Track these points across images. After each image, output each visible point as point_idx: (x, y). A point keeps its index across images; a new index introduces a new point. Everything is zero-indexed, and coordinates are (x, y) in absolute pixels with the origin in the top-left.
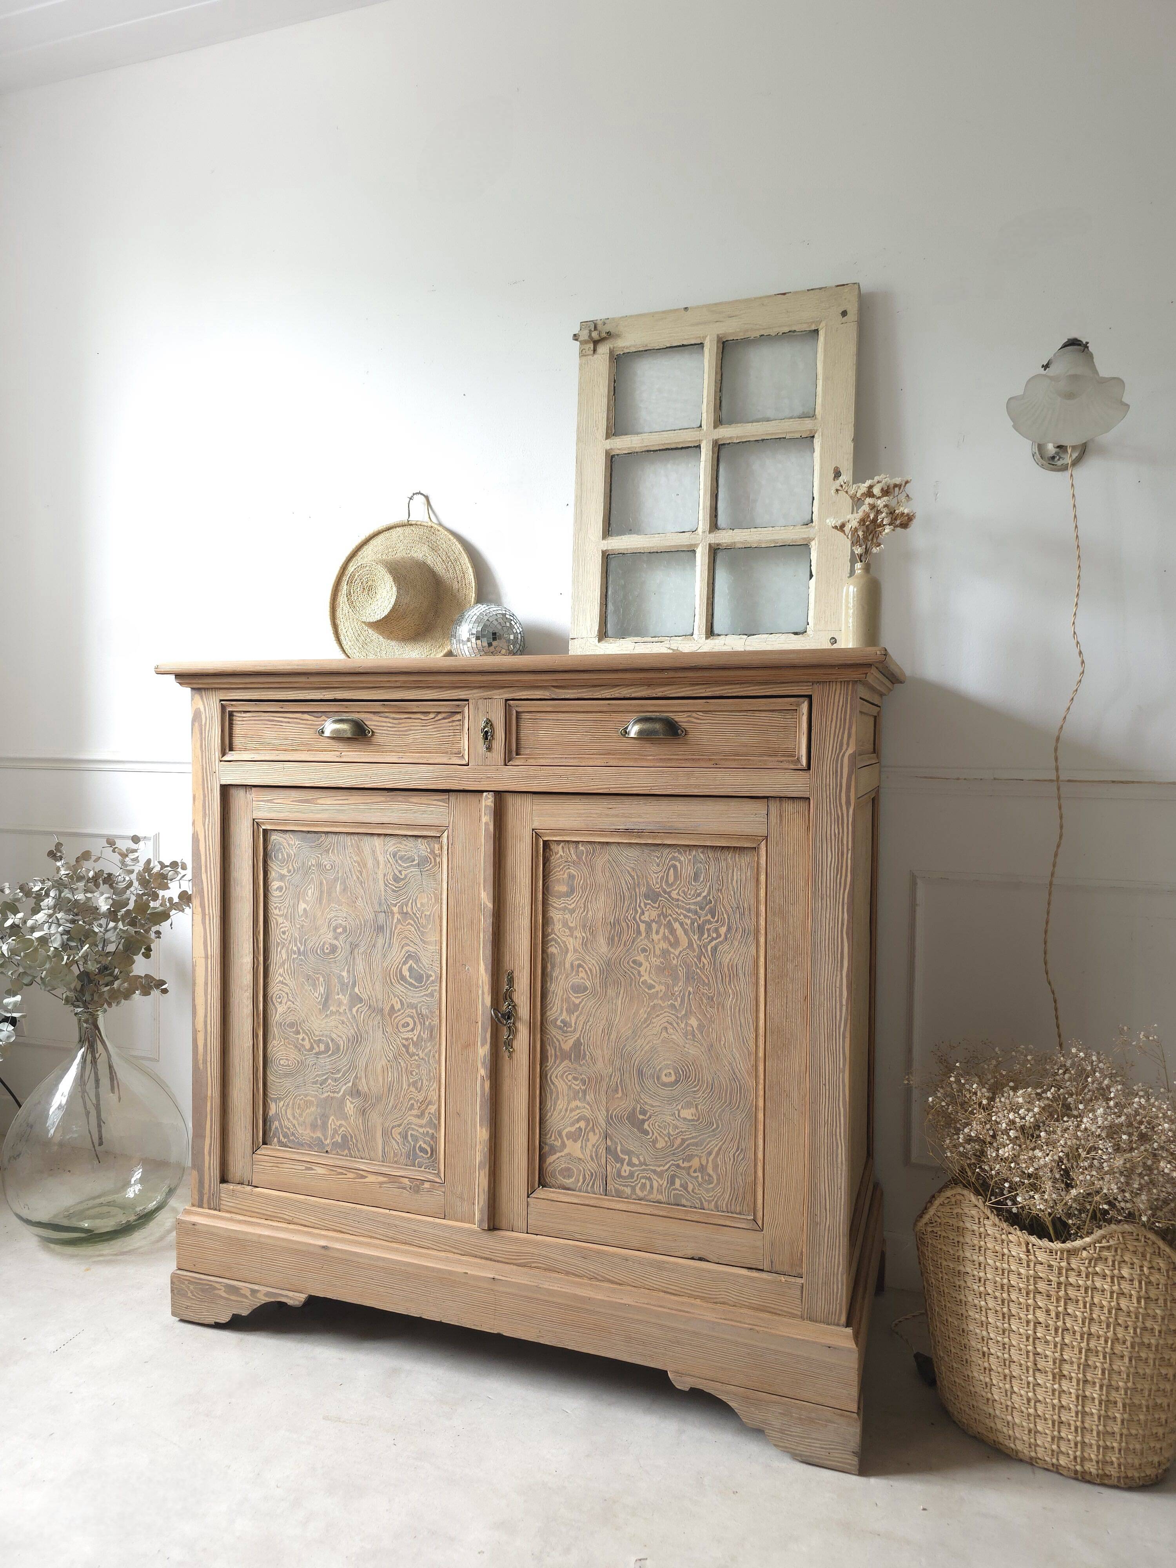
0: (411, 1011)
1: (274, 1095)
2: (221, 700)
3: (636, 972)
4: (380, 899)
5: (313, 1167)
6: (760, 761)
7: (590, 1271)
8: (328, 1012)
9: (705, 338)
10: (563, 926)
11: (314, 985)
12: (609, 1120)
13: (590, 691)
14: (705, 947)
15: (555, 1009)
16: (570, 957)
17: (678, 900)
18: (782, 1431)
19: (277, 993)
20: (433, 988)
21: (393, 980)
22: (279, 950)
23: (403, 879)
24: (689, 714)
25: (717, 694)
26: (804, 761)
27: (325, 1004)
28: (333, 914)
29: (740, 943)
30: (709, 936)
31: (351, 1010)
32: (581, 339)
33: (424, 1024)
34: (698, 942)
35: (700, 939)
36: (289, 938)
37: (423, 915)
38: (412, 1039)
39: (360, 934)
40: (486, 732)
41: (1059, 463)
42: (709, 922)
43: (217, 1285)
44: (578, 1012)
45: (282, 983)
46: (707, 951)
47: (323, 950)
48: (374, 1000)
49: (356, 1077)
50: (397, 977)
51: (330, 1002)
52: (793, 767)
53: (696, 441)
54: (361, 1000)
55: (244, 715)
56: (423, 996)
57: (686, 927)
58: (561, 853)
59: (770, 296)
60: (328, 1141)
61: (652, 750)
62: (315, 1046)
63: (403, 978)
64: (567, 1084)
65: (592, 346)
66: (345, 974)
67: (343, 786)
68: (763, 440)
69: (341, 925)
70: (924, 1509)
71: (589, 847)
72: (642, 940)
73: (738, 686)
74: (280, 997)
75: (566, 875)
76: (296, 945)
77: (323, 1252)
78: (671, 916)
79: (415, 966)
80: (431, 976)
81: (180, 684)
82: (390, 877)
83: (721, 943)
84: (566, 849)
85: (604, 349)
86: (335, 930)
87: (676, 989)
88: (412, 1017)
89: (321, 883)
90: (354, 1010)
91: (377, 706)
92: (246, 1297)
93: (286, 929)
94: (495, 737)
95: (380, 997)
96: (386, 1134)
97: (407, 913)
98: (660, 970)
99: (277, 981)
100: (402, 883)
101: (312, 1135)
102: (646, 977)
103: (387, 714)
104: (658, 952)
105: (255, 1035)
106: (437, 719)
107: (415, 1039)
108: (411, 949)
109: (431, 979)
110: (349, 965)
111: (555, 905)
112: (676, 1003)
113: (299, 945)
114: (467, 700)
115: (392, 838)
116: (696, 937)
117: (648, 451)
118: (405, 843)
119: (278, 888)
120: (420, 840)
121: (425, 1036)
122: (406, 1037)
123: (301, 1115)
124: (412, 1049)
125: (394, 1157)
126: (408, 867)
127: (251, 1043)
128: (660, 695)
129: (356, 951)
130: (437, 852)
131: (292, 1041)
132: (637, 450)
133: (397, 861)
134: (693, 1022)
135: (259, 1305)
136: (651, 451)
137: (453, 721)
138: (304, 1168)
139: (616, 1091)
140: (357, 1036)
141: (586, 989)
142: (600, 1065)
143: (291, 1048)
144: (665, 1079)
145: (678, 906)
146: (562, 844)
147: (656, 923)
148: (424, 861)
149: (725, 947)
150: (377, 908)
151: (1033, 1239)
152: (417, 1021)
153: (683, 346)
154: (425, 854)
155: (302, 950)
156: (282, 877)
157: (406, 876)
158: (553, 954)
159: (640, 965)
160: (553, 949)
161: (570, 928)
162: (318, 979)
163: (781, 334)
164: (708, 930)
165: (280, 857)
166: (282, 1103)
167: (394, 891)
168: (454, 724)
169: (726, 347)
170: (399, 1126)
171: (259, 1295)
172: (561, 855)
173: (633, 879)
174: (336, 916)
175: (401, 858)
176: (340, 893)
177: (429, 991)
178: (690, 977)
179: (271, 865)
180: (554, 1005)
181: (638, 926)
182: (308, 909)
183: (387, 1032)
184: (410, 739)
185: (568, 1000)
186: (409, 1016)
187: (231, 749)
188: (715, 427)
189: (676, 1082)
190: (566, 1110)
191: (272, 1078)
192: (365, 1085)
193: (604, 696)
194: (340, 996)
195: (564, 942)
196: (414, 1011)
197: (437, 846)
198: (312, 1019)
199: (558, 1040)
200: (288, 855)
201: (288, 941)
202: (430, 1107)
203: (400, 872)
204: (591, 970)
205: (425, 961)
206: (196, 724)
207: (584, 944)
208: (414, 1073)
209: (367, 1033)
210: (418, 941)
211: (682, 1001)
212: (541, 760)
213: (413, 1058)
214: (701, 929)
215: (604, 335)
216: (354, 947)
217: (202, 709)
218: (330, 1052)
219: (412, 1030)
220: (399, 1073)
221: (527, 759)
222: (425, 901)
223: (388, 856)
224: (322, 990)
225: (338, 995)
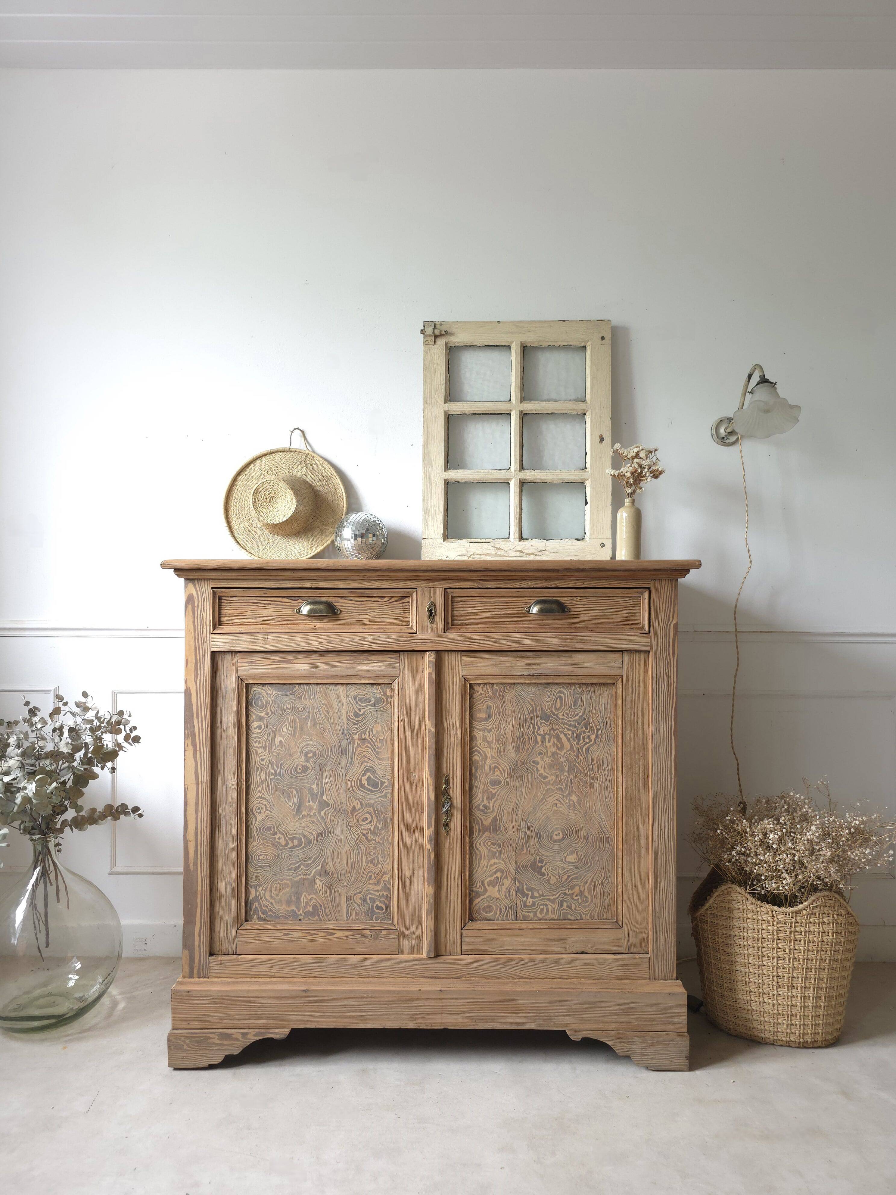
0: (369, 809)
1: (254, 883)
2: (212, 588)
3: (535, 769)
4: (343, 730)
5: (290, 933)
6: (619, 628)
7: (508, 973)
8: (301, 816)
9: (512, 342)
10: (483, 741)
11: (289, 798)
12: (518, 869)
13: (506, 583)
14: (581, 748)
15: (478, 798)
16: (489, 762)
17: (563, 719)
18: (641, 1054)
19: (256, 805)
20: (387, 791)
21: (354, 788)
22: (258, 773)
23: (362, 715)
24: (571, 598)
25: (591, 586)
26: (647, 629)
27: (298, 810)
28: (305, 743)
29: (604, 744)
30: (584, 741)
31: (320, 813)
32: (427, 333)
33: (380, 817)
34: (577, 746)
35: (578, 744)
36: (267, 764)
37: (378, 740)
38: (370, 829)
39: (327, 756)
40: (431, 611)
41: (727, 441)
42: (584, 732)
43: (211, 1036)
44: (495, 799)
45: (261, 797)
46: (582, 751)
47: (296, 770)
48: (339, 804)
49: (324, 861)
50: (357, 785)
51: (302, 808)
52: (640, 632)
53: (507, 410)
54: (328, 805)
55: (232, 599)
56: (378, 798)
57: (568, 736)
58: (481, 691)
59: (555, 321)
60: (301, 912)
61: (548, 622)
62: (290, 842)
63: (362, 786)
64: (487, 848)
65: (433, 339)
66: (314, 787)
67: (318, 650)
68: (552, 413)
69: (311, 751)
70: (734, 1082)
71: (501, 686)
72: (538, 747)
73: (605, 581)
74: (259, 808)
75: (485, 706)
76: (273, 768)
77: (304, 994)
78: (558, 729)
79: (372, 777)
80: (385, 782)
81: (178, 575)
82: (352, 714)
83: (592, 745)
84: (485, 689)
85: (441, 342)
86: (306, 755)
87: (562, 777)
88: (370, 813)
89: (295, 721)
90: (323, 813)
91: (345, 593)
92: (237, 1040)
93: (265, 757)
94: (437, 613)
95: (344, 801)
96: (350, 900)
97: (365, 739)
98: (551, 766)
99: (257, 796)
100: (361, 718)
101: (287, 909)
102: (542, 771)
103: (351, 598)
104: (550, 754)
105: (239, 839)
106: (391, 601)
107: (372, 829)
108: (369, 765)
109: (385, 785)
110: (318, 781)
111: (477, 727)
112: (562, 787)
113: (276, 768)
114: (417, 589)
115: (353, 685)
116: (575, 743)
117: (474, 414)
118: (363, 689)
119: (257, 727)
120: (375, 686)
121: (380, 826)
122: (365, 828)
123: (277, 895)
124: (370, 836)
125: (356, 916)
126: (366, 706)
127: (235, 846)
128: (553, 586)
129: (324, 769)
130: (388, 694)
131: (270, 841)
132: (467, 413)
133: (357, 702)
134: (574, 798)
135: (249, 1044)
136: (476, 414)
137: (404, 603)
138: (282, 934)
139: (522, 849)
140: (325, 831)
141: (500, 782)
142: (511, 832)
143: (269, 846)
144: (555, 837)
145: (562, 723)
146: (482, 685)
147: (548, 735)
148: (378, 701)
149: (595, 747)
150: (341, 737)
151: (776, 908)
152: (374, 816)
153: (497, 346)
154: (379, 696)
155: (278, 771)
156: (261, 719)
157: (364, 712)
158: (476, 760)
159: (538, 763)
160: (476, 758)
161: (488, 742)
162: (292, 792)
163: (561, 346)
164: (583, 737)
165: (260, 704)
166: (261, 888)
167: (355, 724)
168: (404, 605)
169: (526, 350)
170: (360, 893)
171: (249, 1036)
172: (481, 693)
173: (532, 706)
174: (307, 745)
175: (360, 700)
176: (311, 728)
177: (383, 794)
178: (571, 769)
179: (252, 710)
180: (477, 796)
181: (536, 738)
182: (283, 741)
183: (350, 826)
184: (369, 616)
185: (487, 791)
186: (367, 813)
187: (220, 624)
188: (521, 402)
189: (563, 838)
190: (487, 866)
191: (252, 870)
192: (331, 866)
193: (515, 586)
194: (311, 803)
195: (484, 752)
196: (371, 809)
197: (388, 690)
198: (288, 822)
199: (481, 819)
200: (266, 701)
201: (266, 766)
202: (385, 876)
203: (360, 710)
204: (503, 770)
205: (379, 772)
206: (190, 606)
207: (499, 752)
208: (372, 853)
209: (333, 829)
210: (374, 758)
211: (567, 786)
212: (470, 629)
213: (371, 843)
214: (578, 737)
215: (443, 333)
216: (321, 767)
217: (195, 594)
218: (303, 845)
219: (370, 822)
220: (359, 855)
221: (459, 629)
222: (379, 729)
223: (350, 699)
224: (295, 800)
225: (309, 802)
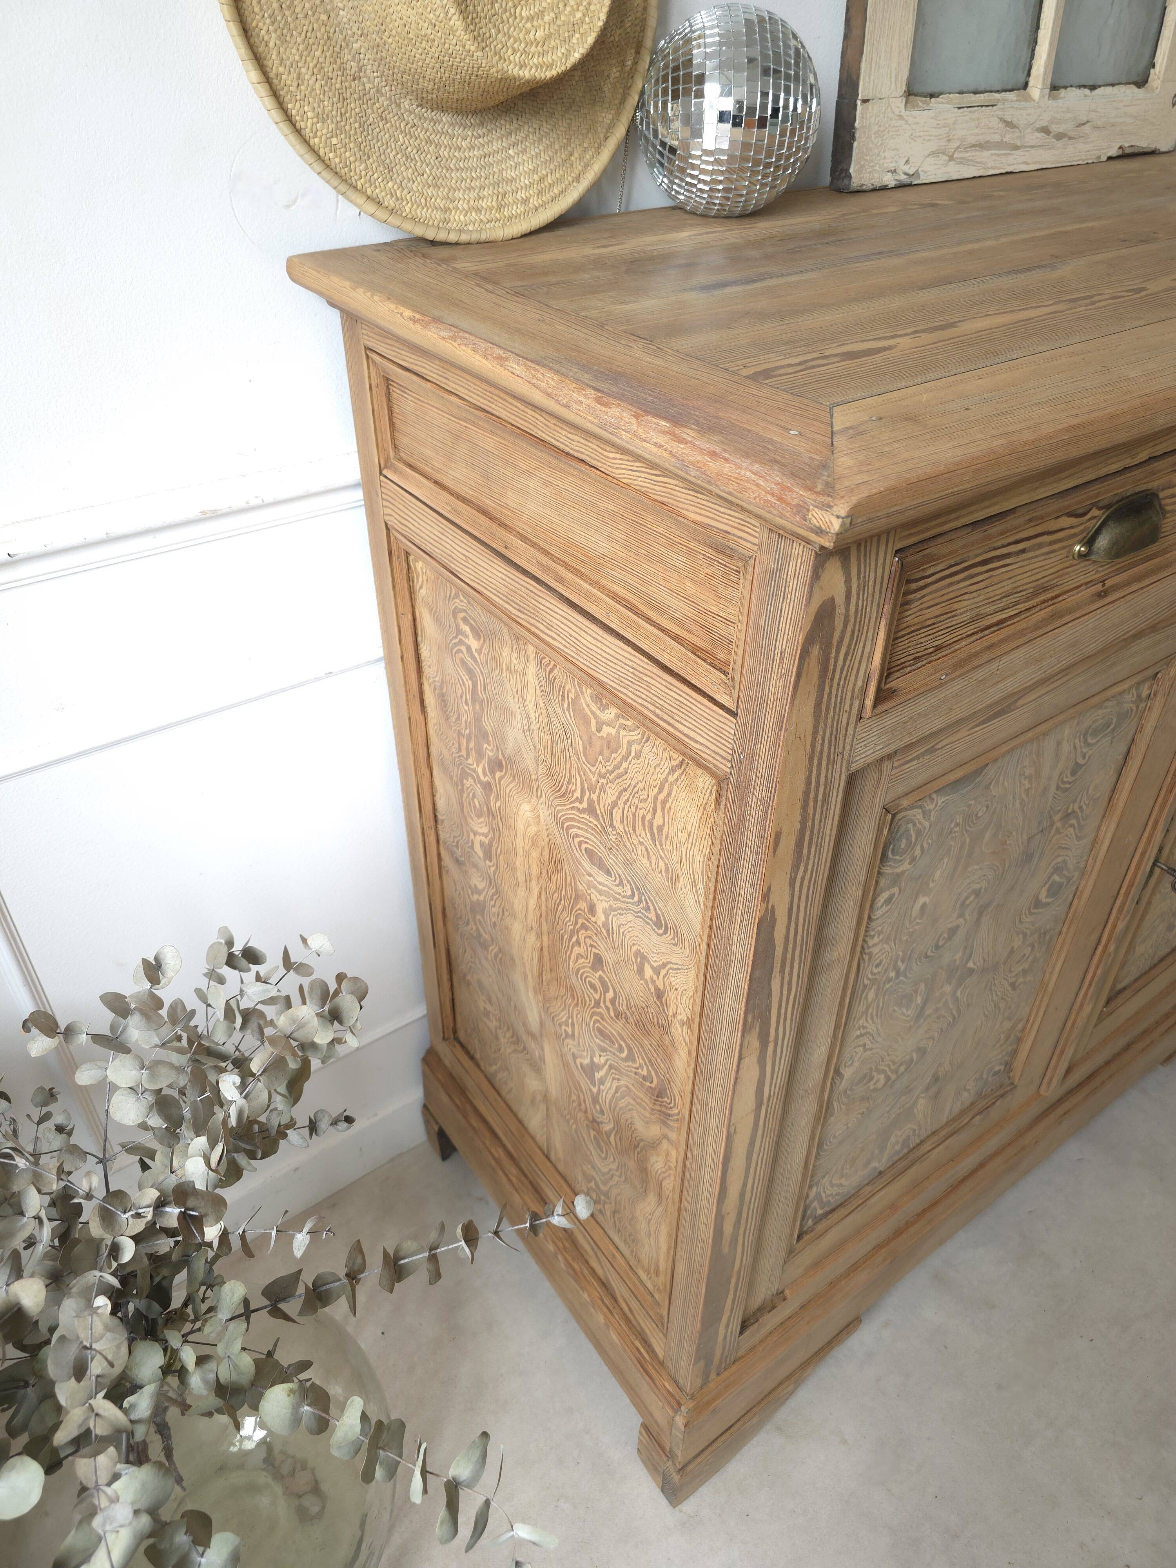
1: (818, 1178)
2: (898, 553)
19: (848, 1055)
22: (864, 995)
23: (1084, 765)
28: (967, 883)
36: (885, 966)
37: (1091, 802)
38: (1023, 969)
39: (999, 885)
45: (860, 1036)
47: (937, 946)
48: (991, 959)
49: (939, 1065)
60: (884, 1161)
62: (893, 1075)
63: (1037, 904)
66: (959, 955)
69: (975, 892)
76: (895, 968)
82: (1067, 773)
88: (1031, 944)
90: (958, 993)
93: (885, 956)
96: (959, 1092)
97: (1073, 812)
99: (852, 1039)
100: (1079, 773)
101: (863, 1173)
107: (1027, 967)
108: (1060, 859)
110: (968, 941)
113: (902, 965)
118: (1105, 705)
121: (1040, 955)
122: (1016, 973)
123: (852, 1166)
125: (961, 1107)
127: (806, 1151)
140: (954, 1019)
148: (1123, 718)
154: (1126, 706)
156: (897, 879)
157: (1090, 757)
166: (828, 1176)
167: (1066, 790)
179: (883, 870)
182: (928, 902)
183: (995, 984)
187: (888, 676)
191: (818, 1163)
196: (1037, 935)
197: (1147, 686)
200: (919, 833)
201: (883, 973)
203: (1084, 757)
205: (1071, 863)
206: (816, 650)
208: (1013, 1005)
210: (1073, 843)
216: (981, 911)
218: (912, 1066)
222: (1098, 780)
223: (1077, 741)
224: (919, 1000)
225: (942, 988)
